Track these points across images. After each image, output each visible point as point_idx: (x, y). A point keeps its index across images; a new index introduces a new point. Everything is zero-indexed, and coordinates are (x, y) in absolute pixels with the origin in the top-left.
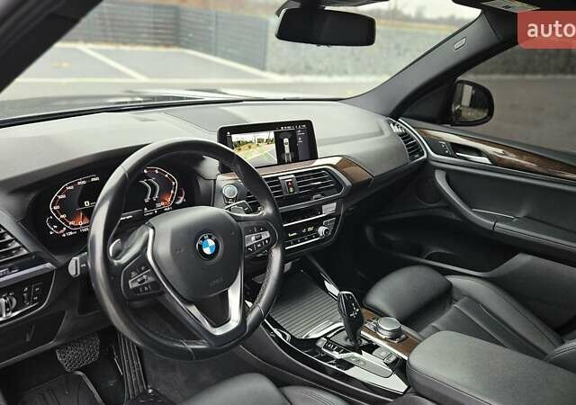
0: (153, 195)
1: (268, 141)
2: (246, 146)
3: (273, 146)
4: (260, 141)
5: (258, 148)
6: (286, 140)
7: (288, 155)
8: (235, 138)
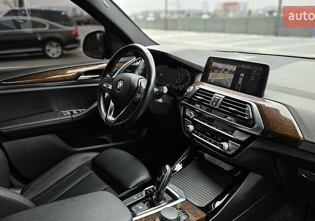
0: (180, 81)
1: (231, 72)
2: (217, 71)
3: (232, 76)
4: (226, 70)
5: (223, 74)
6: (242, 75)
7: (239, 85)
8: (215, 64)
